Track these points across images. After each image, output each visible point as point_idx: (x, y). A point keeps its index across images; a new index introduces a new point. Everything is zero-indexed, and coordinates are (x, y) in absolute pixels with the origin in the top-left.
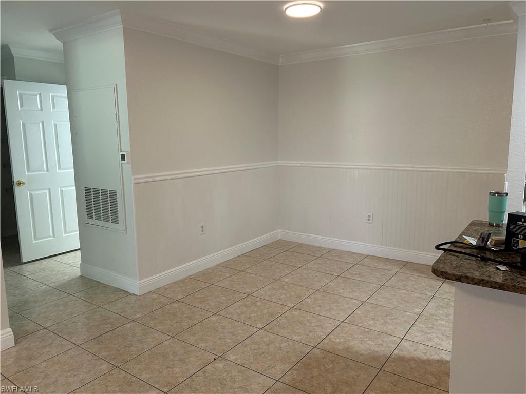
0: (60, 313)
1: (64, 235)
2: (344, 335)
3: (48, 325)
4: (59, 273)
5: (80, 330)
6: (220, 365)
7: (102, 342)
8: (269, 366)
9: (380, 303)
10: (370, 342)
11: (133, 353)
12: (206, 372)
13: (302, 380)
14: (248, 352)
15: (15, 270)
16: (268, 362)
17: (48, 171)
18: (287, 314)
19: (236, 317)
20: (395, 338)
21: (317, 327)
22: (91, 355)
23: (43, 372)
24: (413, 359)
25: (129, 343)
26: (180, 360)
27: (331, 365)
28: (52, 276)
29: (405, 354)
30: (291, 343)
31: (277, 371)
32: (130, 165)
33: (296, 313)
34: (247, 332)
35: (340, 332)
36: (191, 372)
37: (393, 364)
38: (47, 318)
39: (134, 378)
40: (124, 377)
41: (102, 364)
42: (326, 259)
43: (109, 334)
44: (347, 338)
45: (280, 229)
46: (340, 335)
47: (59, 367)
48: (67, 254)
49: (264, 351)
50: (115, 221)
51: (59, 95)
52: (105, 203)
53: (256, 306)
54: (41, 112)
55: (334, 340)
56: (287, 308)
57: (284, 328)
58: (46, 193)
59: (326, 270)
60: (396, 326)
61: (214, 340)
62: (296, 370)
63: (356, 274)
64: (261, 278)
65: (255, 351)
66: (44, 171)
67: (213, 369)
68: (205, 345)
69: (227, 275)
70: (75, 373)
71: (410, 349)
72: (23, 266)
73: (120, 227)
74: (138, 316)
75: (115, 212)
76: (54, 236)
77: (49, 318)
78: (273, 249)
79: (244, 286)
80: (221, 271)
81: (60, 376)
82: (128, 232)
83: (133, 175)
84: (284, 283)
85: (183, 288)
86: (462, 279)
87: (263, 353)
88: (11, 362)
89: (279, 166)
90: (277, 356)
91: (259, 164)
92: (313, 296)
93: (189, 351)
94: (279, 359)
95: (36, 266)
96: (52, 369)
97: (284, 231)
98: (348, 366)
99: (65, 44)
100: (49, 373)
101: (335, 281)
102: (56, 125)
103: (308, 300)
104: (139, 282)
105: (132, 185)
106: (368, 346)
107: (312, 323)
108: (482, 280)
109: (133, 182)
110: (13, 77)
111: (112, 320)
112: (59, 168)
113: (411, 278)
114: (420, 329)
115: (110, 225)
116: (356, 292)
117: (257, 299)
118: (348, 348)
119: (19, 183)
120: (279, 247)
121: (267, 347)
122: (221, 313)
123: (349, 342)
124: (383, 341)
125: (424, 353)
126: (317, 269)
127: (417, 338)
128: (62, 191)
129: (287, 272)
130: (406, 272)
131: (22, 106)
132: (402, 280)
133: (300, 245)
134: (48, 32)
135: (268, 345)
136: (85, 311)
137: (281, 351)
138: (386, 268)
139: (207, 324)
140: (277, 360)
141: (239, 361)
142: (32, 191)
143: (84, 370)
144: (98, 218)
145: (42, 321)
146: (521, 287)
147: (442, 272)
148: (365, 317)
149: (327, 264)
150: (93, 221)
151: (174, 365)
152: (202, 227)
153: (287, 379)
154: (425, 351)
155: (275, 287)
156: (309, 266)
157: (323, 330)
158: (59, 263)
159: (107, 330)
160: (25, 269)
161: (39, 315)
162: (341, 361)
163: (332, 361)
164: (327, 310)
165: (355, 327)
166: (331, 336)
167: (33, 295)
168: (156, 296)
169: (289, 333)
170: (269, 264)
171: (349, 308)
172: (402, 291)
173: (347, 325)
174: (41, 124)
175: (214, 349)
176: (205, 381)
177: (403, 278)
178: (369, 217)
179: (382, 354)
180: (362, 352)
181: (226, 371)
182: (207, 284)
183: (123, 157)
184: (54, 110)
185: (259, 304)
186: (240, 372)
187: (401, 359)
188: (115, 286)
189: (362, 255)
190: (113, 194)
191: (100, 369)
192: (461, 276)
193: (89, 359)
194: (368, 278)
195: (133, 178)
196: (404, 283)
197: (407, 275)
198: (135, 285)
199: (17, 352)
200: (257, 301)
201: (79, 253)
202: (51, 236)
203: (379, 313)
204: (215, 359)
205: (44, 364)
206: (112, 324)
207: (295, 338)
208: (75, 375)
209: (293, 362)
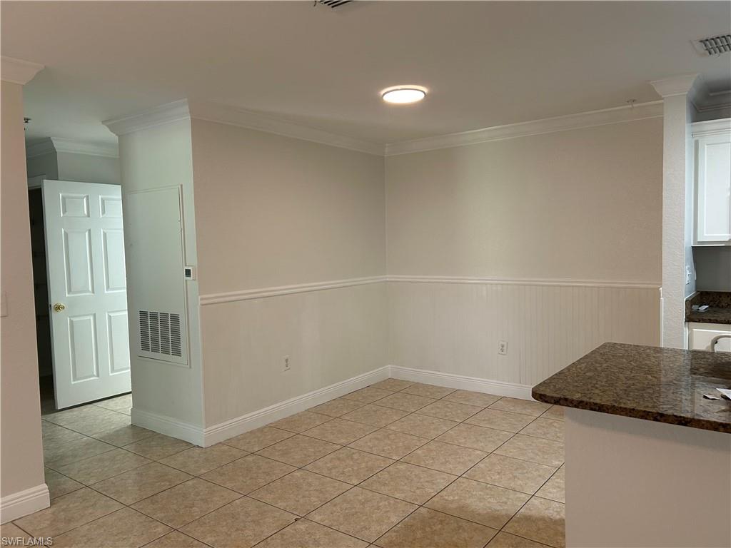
0: (106, 469)
1: (111, 374)
2: (459, 492)
3: (90, 483)
4: (104, 422)
5: (130, 488)
6: (301, 526)
7: (157, 502)
8: (362, 528)
9: (510, 455)
10: (492, 500)
11: (196, 514)
12: (284, 535)
14: (338, 512)
15: (48, 419)
16: (362, 524)
17: (93, 292)
18: (391, 468)
19: (325, 472)
20: (523, 495)
21: (427, 483)
22: (144, 517)
23: (85, 536)
24: (543, 519)
25: (191, 502)
26: (253, 521)
27: (440, 526)
28: (94, 426)
29: (534, 513)
30: (392, 502)
31: (372, 533)
32: (196, 283)
33: (402, 467)
34: (339, 489)
35: (455, 488)
36: (266, 534)
37: (516, 525)
38: (89, 474)
39: (196, 542)
40: (184, 541)
41: (157, 527)
42: (448, 402)
43: (166, 493)
44: (463, 495)
45: (390, 364)
46: (455, 492)
47: (105, 530)
48: (114, 399)
49: (357, 510)
50: (177, 352)
51: (109, 197)
52: (165, 330)
53: (352, 459)
54: (88, 218)
55: (446, 498)
56: (391, 461)
57: (385, 484)
58: (90, 320)
59: (446, 416)
60: (527, 481)
61: (297, 499)
62: (395, 531)
63: (484, 420)
64: (361, 426)
65: (347, 511)
66: (89, 291)
67: (294, 531)
68: (285, 504)
69: (318, 423)
70: (125, 537)
71: (540, 507)
72: (59, 414)
73: (182, 360)
74: (203, 471)
75: (177, 342)
76: (98, 376)
77: (92, 475)
78: (379, 390)
79: (339, 436)
80: (310, 418)
81: (106, 539)
82: (192, 366)
83: (199, 295)
84: (390, 432)
85: (261, 439)
86: (561, 402)
87: (356, 513)
88: (45, 525)
89: (388, 281)
90: (374, 516)
91: (361, 279)
92: (425, 447)
93: (265, 512)
94: (375, 520)
95: (75, 413)
96: (96, 533)
97: (395, 366)
98: (460, 527)
99: (120, 136)
100: (93, 537)
101: (456, 428)
102: (105, 235)
103: (419, 452)
104: (205, 430)
105: (199, 308)
106: (488, 505)
107: (420, 478)
108: (582, 402)
109: (200, 302)
110: (55, 177)
111: (171, 477)
112: (108, 288)
113: (555, 424)
114: (557, 485)
115: (170, 357)
116: (481, 442)
117: (354, 451)
118: (463, 507)
119: (58, 308)
120: (388, 387)
121: (361, 506)
122: (308, 467)
123: (465, 500)
124: (508, 499)
125: (557, 511)
126: (435, 414)
127: (552, 495)
128: (110, 317)
129: (396, 418)
130: (549, 417)
131: (65, 211)
132: (543, 427)
133: (416, 385)
134: (101, 123)
135: (363, 504)
136: (137, 466)
137: (379, 511)
138: (524, 412)
139: (289, 481)
140: (373, 521)
141: (326, 522)
142: (72, 317)
143: (135, 534)
144: (155, 350)
145: (83, 479)
146: (621, 408)
147: (541, 395)
148: (489, 471)
149: (448, 408)
150: (150, 354)
151: (245, 527)
152: (287, 360)
153: (383, 542)
154: (559, 510)
155: (379, 436)
156: (424, 410)
157: (434, 486)
158: (103, 410)
159: (164, 488)
160: (60, 418)
161: (79, 471)
162: (452, 521)
163: (441, 522)
164: (442, 463)
165: (475, 483)
166: (444, 493)
167: (72, 448)
168: (226, 448)
169: (390, 490)
170: (373, 408)
171: (470, 461)
172: (540, 440)
173: (465, 480)
174: (87, 234)
175: (296, 509)
177: (544, 424)
178: (503, 346)
179: (504, 513)
180: (480, 511)
181: (309, 534)
182: (291, 434)
183: (188, 273)
184: (105, 215)
185: (355, 456)
186: (326, 534)
187: (528, 519)
188: (175, 436)
189: (495, 396)
190: (175, 319)
191: (155, 533)
192: (560, 399)
193: (141, 520)
194: (499, 425)
195: (200, 297)
196: (545, 430)
197: (551, 421)
198: (199, 434)
199: (53, 513)
200: (353, 453)
201: (130, 397)
202: (94, 376)
203: (507, 466)
204: (296, 520)
205: (87, 527)
206: (170, 482)
207: (397, 495)
208: (124, 539)
209: (392, 523)
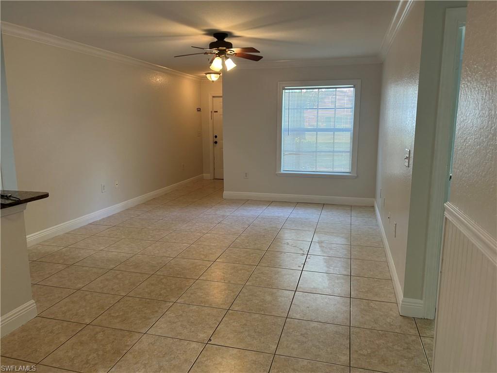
6: (202, 336)
8: (154, 343)
12: (210, 328)
13: (124, 337)
14: (180, 353)
31: (146, 341)
49: (164, 359)
62: (128, 346)
65: (173, 356)
67: (205, 331)
87: (164, 356)
90: (148, 356)
94: (146, 352)
121: (161, 364)
137: (143, 363)
141: (186, 343)
153: (136, 336)
175: (217, 349)
176: (206, 321)
181: (193, 331)
186: (181, 333)
204: (210, 340)
209: (131, 353)
